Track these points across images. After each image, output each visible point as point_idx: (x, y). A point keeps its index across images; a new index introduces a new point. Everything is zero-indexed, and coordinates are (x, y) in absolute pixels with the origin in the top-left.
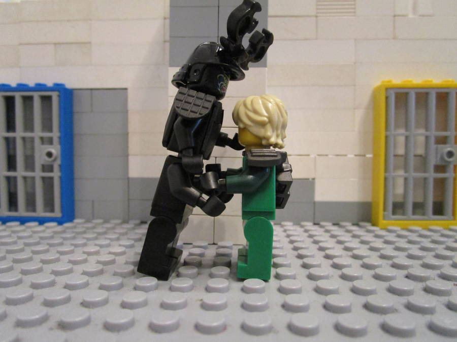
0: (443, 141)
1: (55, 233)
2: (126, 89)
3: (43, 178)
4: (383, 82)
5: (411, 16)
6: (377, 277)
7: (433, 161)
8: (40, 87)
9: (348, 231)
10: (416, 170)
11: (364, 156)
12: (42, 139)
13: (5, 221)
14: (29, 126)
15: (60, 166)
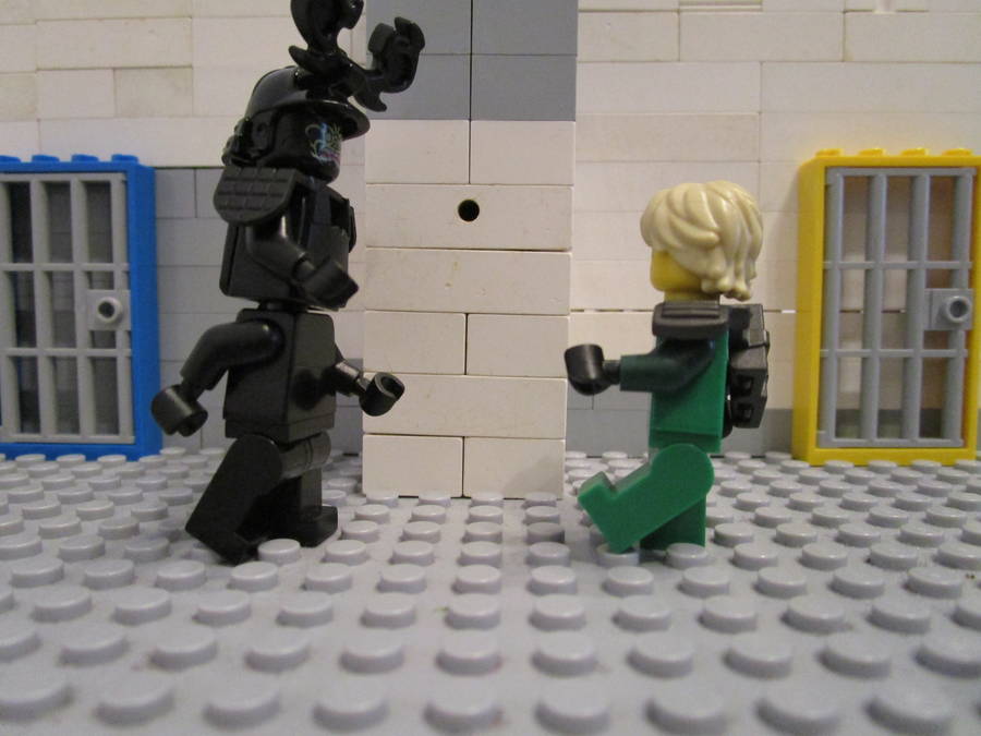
0: (943, 279)
1: (124, 476)
3: (94, 360)
4: (819, 154)
5: (879, 11)
6: (807, 562)
7: (922, 323)
8: (83, 163)
9: (742, 470)
10: (886, 343)
11: (779, 311)
12: (89, 274)
13: (12, 452)
14: (61, 248)
15: (130, 333)
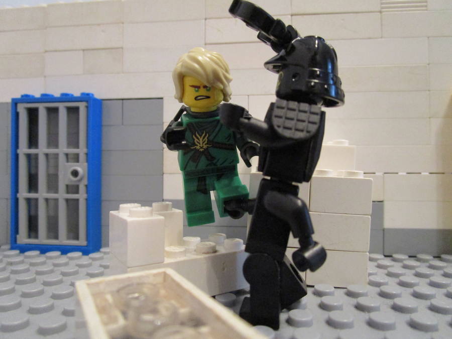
2: (162, 98)
3: (67, 200)
8: (65, 98)
12: (67, 155)
13: (24, 249)
14: (53, 141)
15: (86, 186)
